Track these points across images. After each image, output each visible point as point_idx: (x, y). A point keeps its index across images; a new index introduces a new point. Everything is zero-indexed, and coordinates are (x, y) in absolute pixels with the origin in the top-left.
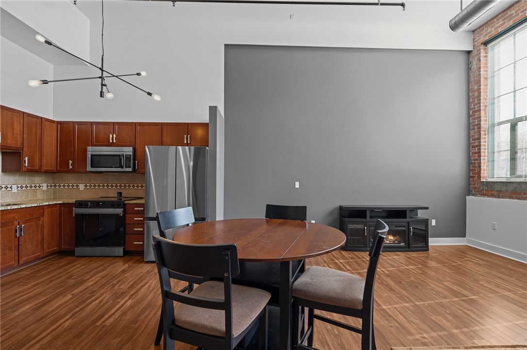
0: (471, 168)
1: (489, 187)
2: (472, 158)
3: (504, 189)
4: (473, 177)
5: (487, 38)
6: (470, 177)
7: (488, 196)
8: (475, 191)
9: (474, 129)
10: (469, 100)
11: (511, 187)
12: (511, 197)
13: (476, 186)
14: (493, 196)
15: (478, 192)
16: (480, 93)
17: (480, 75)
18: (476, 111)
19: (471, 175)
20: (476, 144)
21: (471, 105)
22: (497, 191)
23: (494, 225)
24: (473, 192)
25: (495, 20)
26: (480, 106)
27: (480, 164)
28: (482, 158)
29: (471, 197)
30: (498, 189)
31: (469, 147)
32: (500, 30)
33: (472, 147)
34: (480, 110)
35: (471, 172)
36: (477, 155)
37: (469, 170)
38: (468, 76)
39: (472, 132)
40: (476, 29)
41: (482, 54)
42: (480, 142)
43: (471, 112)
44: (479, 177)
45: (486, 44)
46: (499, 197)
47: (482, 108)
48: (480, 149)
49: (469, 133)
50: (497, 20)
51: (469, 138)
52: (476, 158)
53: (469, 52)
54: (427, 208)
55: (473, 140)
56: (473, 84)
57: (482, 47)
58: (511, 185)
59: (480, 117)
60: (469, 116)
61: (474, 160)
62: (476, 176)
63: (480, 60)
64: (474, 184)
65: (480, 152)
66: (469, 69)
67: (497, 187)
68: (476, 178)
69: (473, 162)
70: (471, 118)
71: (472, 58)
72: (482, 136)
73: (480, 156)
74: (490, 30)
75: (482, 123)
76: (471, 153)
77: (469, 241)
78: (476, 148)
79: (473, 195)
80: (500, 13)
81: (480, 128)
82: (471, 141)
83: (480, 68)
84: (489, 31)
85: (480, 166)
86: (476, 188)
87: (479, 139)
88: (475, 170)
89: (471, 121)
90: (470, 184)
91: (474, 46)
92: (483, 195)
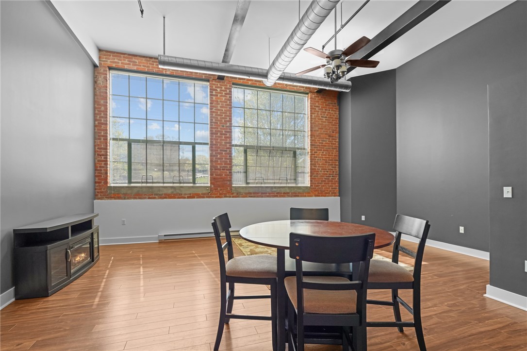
0: (96, 174)
1: (115, 191)
2: (98, 165)
3: (129, 192)
4: (99, 183)
5: (114, 65)
6: (96, 182)
7: (115, 198)
8: (101, 195)
9: (100, 139)
11: (135, 190)
13: (103, 190)
14: (119, 198)
15: (104, 195)
16: (106, 109)
17: (106, 93)
18: (102, 124)
19: (97, 180)
20: (103, 153)
21: (97, 116)
22: (123, 194)
23: (124, 221)
24: (99, 196)
25: (122, 56)
27: (105, 171)
28: (108, 166)
29: (96, 200)
31: (95, 155)
32: (126, 67)
33: (98, 155)
34: (106, 124)
35: (97, 178)
36: (103, 163)
37: (95, 176)
39: (98, 141)
41: (108, 76)
42: (107, 152)
43: (97, 122)
44: (106, 183)
45: (111, 68)
46: (125, 199)
47: (108, 123)
48: (106, 158)
49: (95, 142)
50: (124, 57)
51: (95, 146)
52: (103, 165)
53: (95, 66)
55: (98, 148)
56: (99, 97)
57: (108, 69)
59: (106, 130)
60: (95, 126)
61: (100, 167)
62: (103, 182)
63: (106, 80)
64: (100, 189)
65: (106, 161)
67: (123, 191)
68: (102, 184)
69: (99, 168)
70: (97, 128)
71: (98, 73)
72: (109, 147)
73: (106, 164)
74: (117, 61)
75: (109, 136)
76: (96, 161)
78: (103, 157)
79: (99, 199)
80: (126, 54)
81: (106, 139)
82: (97, 149)
83: (106, 87)
84: (115, 60)
85: (106, 173)
86: (102, 192)
87: (106, 149)
88: (101, 176)
89: (96, 131)
90: (95, 189)
91: (100, 64)
92: (111, 198)
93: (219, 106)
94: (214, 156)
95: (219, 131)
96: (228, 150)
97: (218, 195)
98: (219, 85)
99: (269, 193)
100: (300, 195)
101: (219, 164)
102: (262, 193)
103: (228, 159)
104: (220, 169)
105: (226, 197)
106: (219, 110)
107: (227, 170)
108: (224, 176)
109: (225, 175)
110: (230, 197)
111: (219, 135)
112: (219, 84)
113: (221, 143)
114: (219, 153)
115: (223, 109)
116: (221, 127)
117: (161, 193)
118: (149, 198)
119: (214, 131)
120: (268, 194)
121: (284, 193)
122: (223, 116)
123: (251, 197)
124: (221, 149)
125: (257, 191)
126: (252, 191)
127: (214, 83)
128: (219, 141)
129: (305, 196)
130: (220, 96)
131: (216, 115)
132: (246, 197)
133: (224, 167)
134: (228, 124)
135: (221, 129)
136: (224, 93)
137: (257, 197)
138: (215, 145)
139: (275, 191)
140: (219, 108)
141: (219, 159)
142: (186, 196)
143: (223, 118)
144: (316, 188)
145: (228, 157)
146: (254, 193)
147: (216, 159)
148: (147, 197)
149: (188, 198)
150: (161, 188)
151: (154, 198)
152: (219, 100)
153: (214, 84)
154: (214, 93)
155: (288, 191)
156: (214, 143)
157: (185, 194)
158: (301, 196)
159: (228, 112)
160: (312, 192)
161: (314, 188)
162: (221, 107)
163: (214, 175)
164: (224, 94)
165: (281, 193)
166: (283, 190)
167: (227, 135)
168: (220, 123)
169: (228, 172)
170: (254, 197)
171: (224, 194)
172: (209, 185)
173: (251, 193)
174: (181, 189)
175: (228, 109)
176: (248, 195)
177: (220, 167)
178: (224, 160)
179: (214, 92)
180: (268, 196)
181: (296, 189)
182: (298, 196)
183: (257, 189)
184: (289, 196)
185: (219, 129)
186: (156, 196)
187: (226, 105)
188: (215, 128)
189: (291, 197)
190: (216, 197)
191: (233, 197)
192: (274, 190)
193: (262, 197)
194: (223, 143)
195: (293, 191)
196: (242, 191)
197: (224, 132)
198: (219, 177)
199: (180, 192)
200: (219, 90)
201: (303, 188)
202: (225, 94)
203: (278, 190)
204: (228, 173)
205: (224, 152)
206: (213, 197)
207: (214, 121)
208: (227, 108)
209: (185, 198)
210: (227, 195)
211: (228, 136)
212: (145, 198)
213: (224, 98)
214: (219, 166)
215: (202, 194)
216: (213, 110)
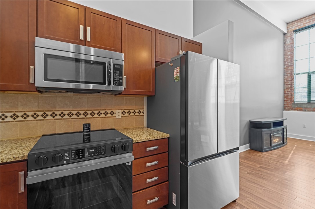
0: (285, 96)
1: (298, 106)
4: (287, 101)
5: (297, 28)
6: (285, 101)
7: (298, 110)
8: (288, 108)
9: (287, 75)
10: (284, 60)
13: (289, 105)
14: (301, 110)
15: (290, 108)
16: (292, 57)
17: (292, 47)
18: (289, 66)
20: (289, 83)
21: (286, 63)
22: (304, 108)
23: (305, 125)
24: (287, 109)
25: (303, 19)
26: (292, 64)
28: (293, 91)
29: (286, 111)
30: (305, 107)
31: (284, 85)
32: (307, 25)
33: (286, 85)
34: (292, 66)
35: (285, 98)
37: (284, 97)
39: (286, 77)
40: (289, 23)
43: (285, 66)
44: (291, 101)
45: (295, 31)
46: (305, 111)
48: (292, 86)
49: (284, 78)
50: (305, 20)
51: (284, 80)
52: (289, 90)
53: (285, 34)
55: (286, 81)
56: (287, 51)
57: (293, 33)
60: (284, 68)
61: (287, 92)
62: (289, 100)
63: (292, 39)
64: (288, 104)
67: (303, 106)
68: (289, 101)
69: (287, 93)
70: (285, 70)
71: (286, 37)
72: (293, 80)
74: (300, 24)
75: (293, 72)
76: (285, 88)
78: (289, 86)
80: (307, 16)
83: (292, 43)
84: (299, 25)
85: (292, 95)
86: (289, 106)
87: (291, 81)
88: (288, 97)
89: (285, 71)
90: (284, 104)
91: (288, 31)
92: (295, 110)
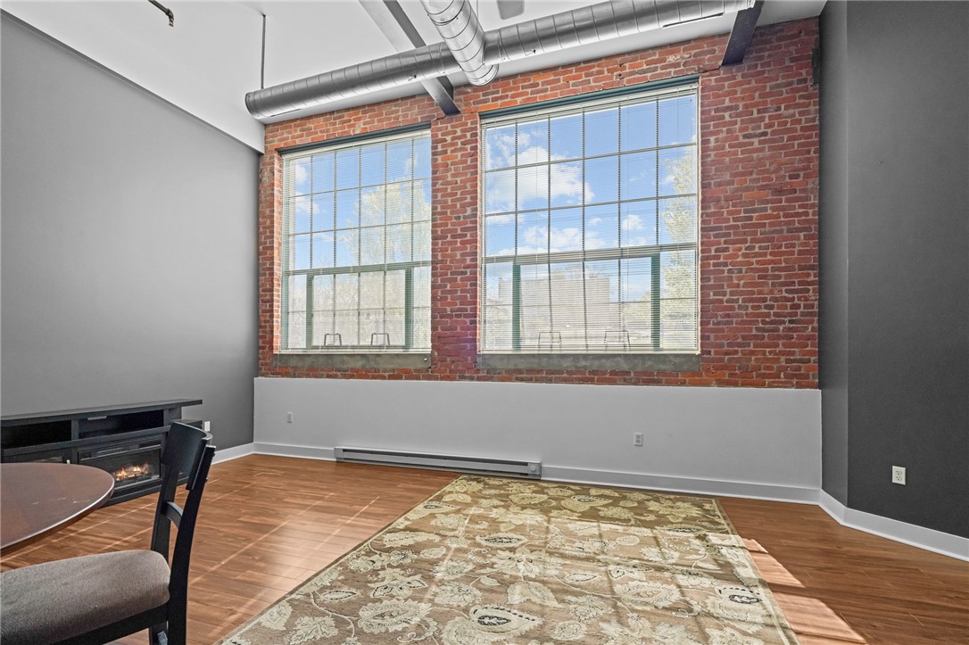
0: (260, 334)
1: (283, 361)
2: (262, 319)
3: (300, 364)
4: (263, 348)
5: (282, 145)
6: (259, 348)
7: (282, 375)
8: (265, 369)
9: (265, 275)
10: (258, 228)
11: (308, 362)
12: (308, 376)
13: (267, 361)
14: (287, 375)
15: (269, 369)
16: (272, 222)
17: (273, 195)
18: (268, 248)
19: (261, 344)
20: (268, 297)
21: (261, 238)
22: (293, 367)
23: (289, 416)
24: (263, 371)
26: (273, 242)
27: (272, 327)
28: (275, 319)
29: (260, 378)
30: (295, 365)
31: (258, 301)
32: (298, 142)
33: (263, 301)
34: (272, 248)
35: (260, 341)
36: (268, 314)
37: (259, 337)
38: (258, 192)
39: (262, 278)
40: (269, 124)
41: (276, 166)
42: (272, 295)
43: (261, 247)
44: (271, 348)
45: (281, 152)
46: (294, 376)
47: (275, 245)
48: (272, 306)
49: (258, 280)
50: (295, 126)
51: (258, 287)
52: (268, 319)
53: (259, 155)
54: (200, 402)
55: (263, 291)
56: (264, 205)
57: (276, 155)
58: (308, 359)
59: (272, 258)
60: (258, 254)
61: (265, 321)
62: (268, 346)
63: (273, 173)
64: (264, 359)
65: (272, 311)
66: (258, 181)
67: (293, 362)
68: (267, 350)
69: (263, 324)
70: (260, 257)
71: (263, 165)
72: (275, 287)
73: (272, 316)
75: (275, 267)
76: (260, 311)
77: (259, 447)
78: (268, 304)
79: (263, 375)
80: (298, 119)
81: (272, 274)
82: (261, 293)
83: (273, 185)
84: (284, 136)
85: (272, 332)
86: (266, 364)
87: (272, 290)
88: (265, 337)
89: (260, 261)
90: (258, 359)
91: (266, 148)
92: (276, 374)
93: (449, 174)
94: (440, 286)
95: (450, 231)
96: (468, 270)
97: (448, 374)
98: (450, 129)
99: (569, 373)
100: (664, 379)
101: (449, 304)
102: (550, 372)
103: (467, 291)
104: (450, 316)
105: (463, 378)
106: (448, 183)
107: (466, 316)
108: (459, 330)
109: (462, 329)
110: (472, 379)
111: (449, 239)
112: (449, 125)
113: (452, 257)
114: (450, 280)
115: (459, 180)
116: (454, 220)
117: (345, 367)
118: (329, 376)
119: (439, 233)
120: (565, 375)
121: (613, 373)
122: (458, 196)
123: (522, 380)
124: (453, 270)
125: (535, 366)
126: (522, 365)
127: (439, 126)
128: (449, 252)
129: (683, 383)
130: (452, 151)
131: (442, 196)
132: (510, 380)
133: (460, 310)
134: (469, 211)
135: (453, 224)
136: (459, 142)
137: (537, 380)
138: (442, 261)
139: (585, 367)
140: (449, 179)
141: (450, 292)
142: (387, 374)
143: (458, 200)
144: (722, 360)
145: (469, 287)
146: (530, 371)
147: (442, 292)
148: (325, 374)
149: (391, 377)
150: (345, 358)
151: (335, 377)
152: (449, 162)
153: (440, 129)
154: (440, 149)
155: (625, 367)
156: (440, 258)
157: (385, 371)
158: (669, 383)
159: (468, 185)
160: (708, 370)
161: (713, 360)
162: (453, 176)
163: (439, 330)
164: (459, 145)
165: (605, 373)
166: (609, 365)
167: (466, 235)
168: (451, 213)
169: (468, 320)
170: (530, 380)
171: (460, 371)
172: (429, 351)
173: (520, 371)
174: (378, 359)
175: (469, 176)
176: (515, 376)
177: (452, 311)
178: (459, 293)
179: (440, 145)
180: (565, 381)
181: (650, 363)
182: (658, 382)
183: (536, 361)
184: (626, 382)
185: (449, 227)
186: (339, 373)
187: (464, 168)
188: (441, 225)
189: (635, 384)
190: (442, 379)
191: (479, 379)
192: (583, 363)
193: (549, 381)
194: (458, 257)
195: (639, 369)
196: (499, 365)
197: (459, 232)
198: (448, 332)
199: (375, 366)
200: (449, 138)
201: (677, 361)
202: (462, 143)
203: (596, 364)
204: (468, 324)
205: (459, 277)
206: (436, 379)
207: (439, 210)
208: (466, 174)
209: (383, 378)
210: (466, 375)
211: (468, 238)
212: (321, 376)
213: (459, 154)
214: (448, 309)
215: (416, 370)
216: (438, 186)
